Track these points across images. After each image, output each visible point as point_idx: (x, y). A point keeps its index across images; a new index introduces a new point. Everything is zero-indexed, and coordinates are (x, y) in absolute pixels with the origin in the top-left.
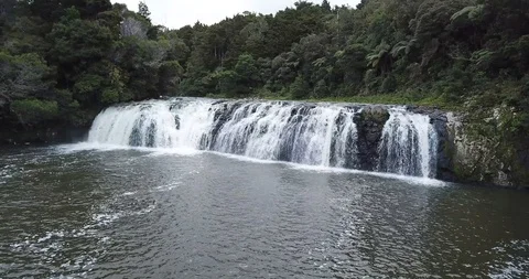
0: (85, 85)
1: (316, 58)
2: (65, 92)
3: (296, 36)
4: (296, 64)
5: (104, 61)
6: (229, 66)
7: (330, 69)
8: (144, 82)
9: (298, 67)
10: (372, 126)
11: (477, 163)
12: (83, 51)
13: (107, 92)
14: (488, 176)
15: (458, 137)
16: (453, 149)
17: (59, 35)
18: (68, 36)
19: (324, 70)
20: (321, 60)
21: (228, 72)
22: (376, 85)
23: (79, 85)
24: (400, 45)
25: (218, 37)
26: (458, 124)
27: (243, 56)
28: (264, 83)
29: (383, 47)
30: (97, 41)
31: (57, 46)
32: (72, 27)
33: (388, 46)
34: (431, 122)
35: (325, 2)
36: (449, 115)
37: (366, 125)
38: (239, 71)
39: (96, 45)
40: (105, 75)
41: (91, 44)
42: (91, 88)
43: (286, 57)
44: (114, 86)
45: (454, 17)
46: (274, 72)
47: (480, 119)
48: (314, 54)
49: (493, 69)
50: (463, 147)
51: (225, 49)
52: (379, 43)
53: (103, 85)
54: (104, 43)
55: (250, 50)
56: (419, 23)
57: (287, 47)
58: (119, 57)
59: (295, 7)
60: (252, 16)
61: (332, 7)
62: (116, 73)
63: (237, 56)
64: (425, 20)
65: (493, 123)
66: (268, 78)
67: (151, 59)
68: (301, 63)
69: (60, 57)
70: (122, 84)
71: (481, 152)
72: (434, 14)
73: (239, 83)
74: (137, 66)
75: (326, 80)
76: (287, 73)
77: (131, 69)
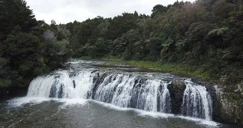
0: (24, 67)
1: (135, 41)
2: (15, 72)
3: (125, 30)
4: (125, 43)
5: (35, 54)
6: (92, 44)
7: (142, 48)
8: (56, 63)
9: (126, 45)
10: (178, 92)
11: (233, 113)
12: (24, 50)
13: (37, 69)
14: (238, 120)
15: (222, 100)
16: (220, 105)
17: (11, 41)
18: (16, 41)
19: (139, 48)
20: (137, 43)
21: (92, 47)
22: (167, 58)
23: (22, 67)
24: (180, 41)
25: (86, 29)
26: (222, 93)
27: (99, 39)
28: (109, 52)
29: (170, 41)
30: (32, 45)
31: (10, 48)
32: (17, 37)
33: (172, 41)
34: (207, 90)
35: (136, 12)
36: (216, 87)
37: (174, 91)
38: (97, 46)
39: (31, 46)
40: (36, 61)
41: (28, 46)
42: (28, 68)
43: (120, 40)
44: (41, 66)
45: (209, 34)
46: (114, 46)
47: (232, 91)
48: (134, 39)
49: (231, 61)
50: (225, 104)
51: (89, 35)
52: (167, 38)
53: (35, 66)
54: (35, 45)
55: (102, 36)
56: (191, 34)
57: (120, 34)
58: (43, 51)
59: (122, 15)
60: (101, 19)
61: (139, 15)
62: (42, 60)
63: (96, 38)
64: (194, 33)
65: (239, 92)
66: (111, 49)
67: (60, 51)
68: (127, 43)
69: (12, 54)
70: (45, 65)
71: (235, 108)
72: (198, 31)
73: (98, 51)
74: (52, 55)
75: (140, 52)
76: (121, 48)
77: (48, 56)
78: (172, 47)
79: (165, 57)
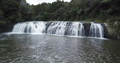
0: (11, 17)
1: (63, 13)
2: (6, 19)
3: (58, 8)
4: (58, 14)
5: (17, 11)
6: (41, 14)
7: (67, 15)
8: (26, 17)
9: (59, 15)
10: (87, 26)
11: (113, 34)
12: (11, 8)
13: (17, 19)
15: (108, 28)
16: (107, 31)
17: (4, 4)
18: (7, 4)
19: (66, 16)
20: (64, 13)
21: (42, 16)
23: (10, 17)
24: (86, 9)
25: (38, 8)
26: (108, 25)
27: (45, 12)
28: (51, 19)
29: (81, 10)
30: (15, 6)
31: (4, 7)
32: (7, 2)
33: (82, 10)
34: (101, 25)
35: (63, 1)
36: (105, 23)
37: (86, 26)
38: (44, 16)
39: (15, 7)
40: (17, 15)
41: (13, 7)
42: (13, 18)
43: (56, 13)
44: (19, 18)
45: (101, 2)
46: (53, 16)
47: (112, 24)
48: (63, 12)
50: (110, 30)
51: (40, 11)
52: (80, 9)
53: (16, 17)
54: (17, 6)
55: (46, 11)
56: (92, 4)
57: (56, 10)
58: (20, 10)
59: (57, 1)
60: (46, 3)
61: (64, 2)
62: (20, 14)
63: (43, 12)
64: (94, 3)
65: (116, 25)
66: (51, 17)
67: (28, 11)
68: (59, 14)
69: (5, 10)
70: (21, 17)
71: (114, 32)
72: (96, 2)
73: (44, 18)
74: (24, 13)
75: (66, 18)
76: (56, 16)
77: (23, 13)
78: (82, 13)
79: (78, 18)
